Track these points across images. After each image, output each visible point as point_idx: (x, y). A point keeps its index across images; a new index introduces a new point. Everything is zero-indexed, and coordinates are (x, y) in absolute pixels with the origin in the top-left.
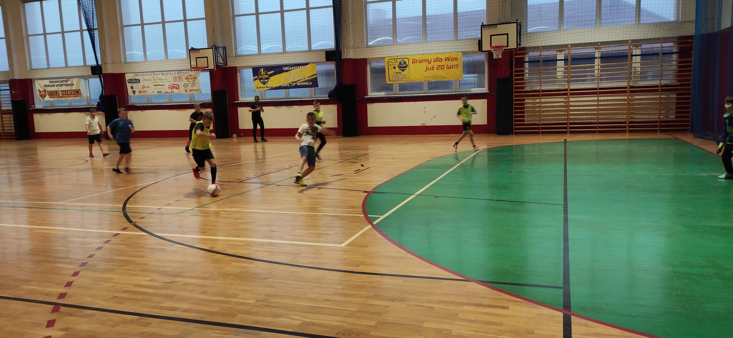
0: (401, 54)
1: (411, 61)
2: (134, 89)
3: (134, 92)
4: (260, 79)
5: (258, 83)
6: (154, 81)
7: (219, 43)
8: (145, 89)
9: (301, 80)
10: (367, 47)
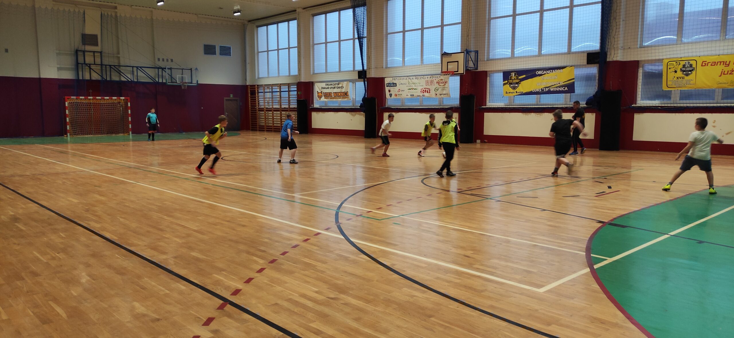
0: (686, 55)
1: (699, 64)
2: (391, 93)
3: (391, 95)
4: (510, 83)
5: (508, 88)
6: (409, 85)
7: (472, 47)
8: (400, 93)
9: (555, 85)
10: (640, 47)
